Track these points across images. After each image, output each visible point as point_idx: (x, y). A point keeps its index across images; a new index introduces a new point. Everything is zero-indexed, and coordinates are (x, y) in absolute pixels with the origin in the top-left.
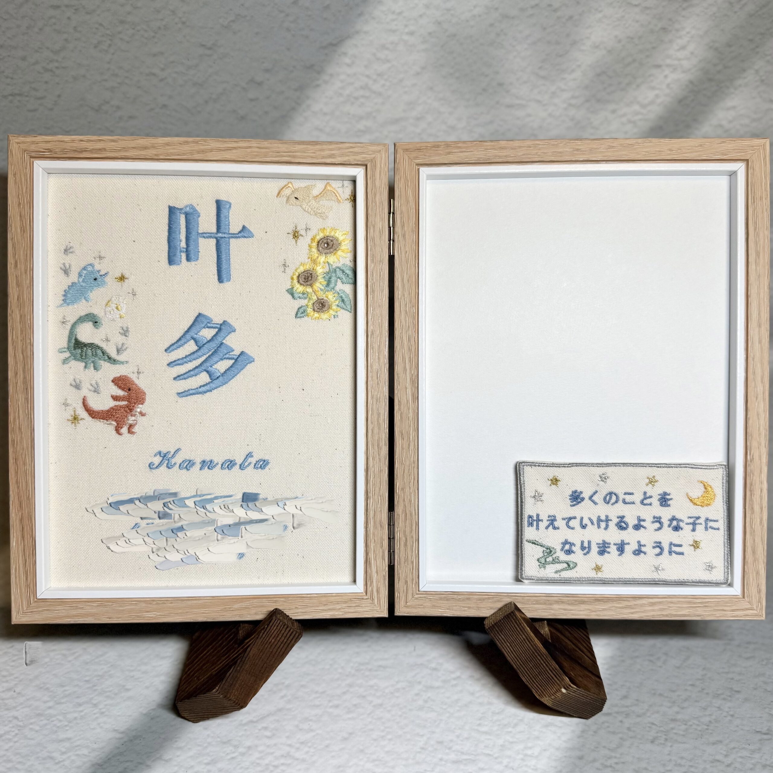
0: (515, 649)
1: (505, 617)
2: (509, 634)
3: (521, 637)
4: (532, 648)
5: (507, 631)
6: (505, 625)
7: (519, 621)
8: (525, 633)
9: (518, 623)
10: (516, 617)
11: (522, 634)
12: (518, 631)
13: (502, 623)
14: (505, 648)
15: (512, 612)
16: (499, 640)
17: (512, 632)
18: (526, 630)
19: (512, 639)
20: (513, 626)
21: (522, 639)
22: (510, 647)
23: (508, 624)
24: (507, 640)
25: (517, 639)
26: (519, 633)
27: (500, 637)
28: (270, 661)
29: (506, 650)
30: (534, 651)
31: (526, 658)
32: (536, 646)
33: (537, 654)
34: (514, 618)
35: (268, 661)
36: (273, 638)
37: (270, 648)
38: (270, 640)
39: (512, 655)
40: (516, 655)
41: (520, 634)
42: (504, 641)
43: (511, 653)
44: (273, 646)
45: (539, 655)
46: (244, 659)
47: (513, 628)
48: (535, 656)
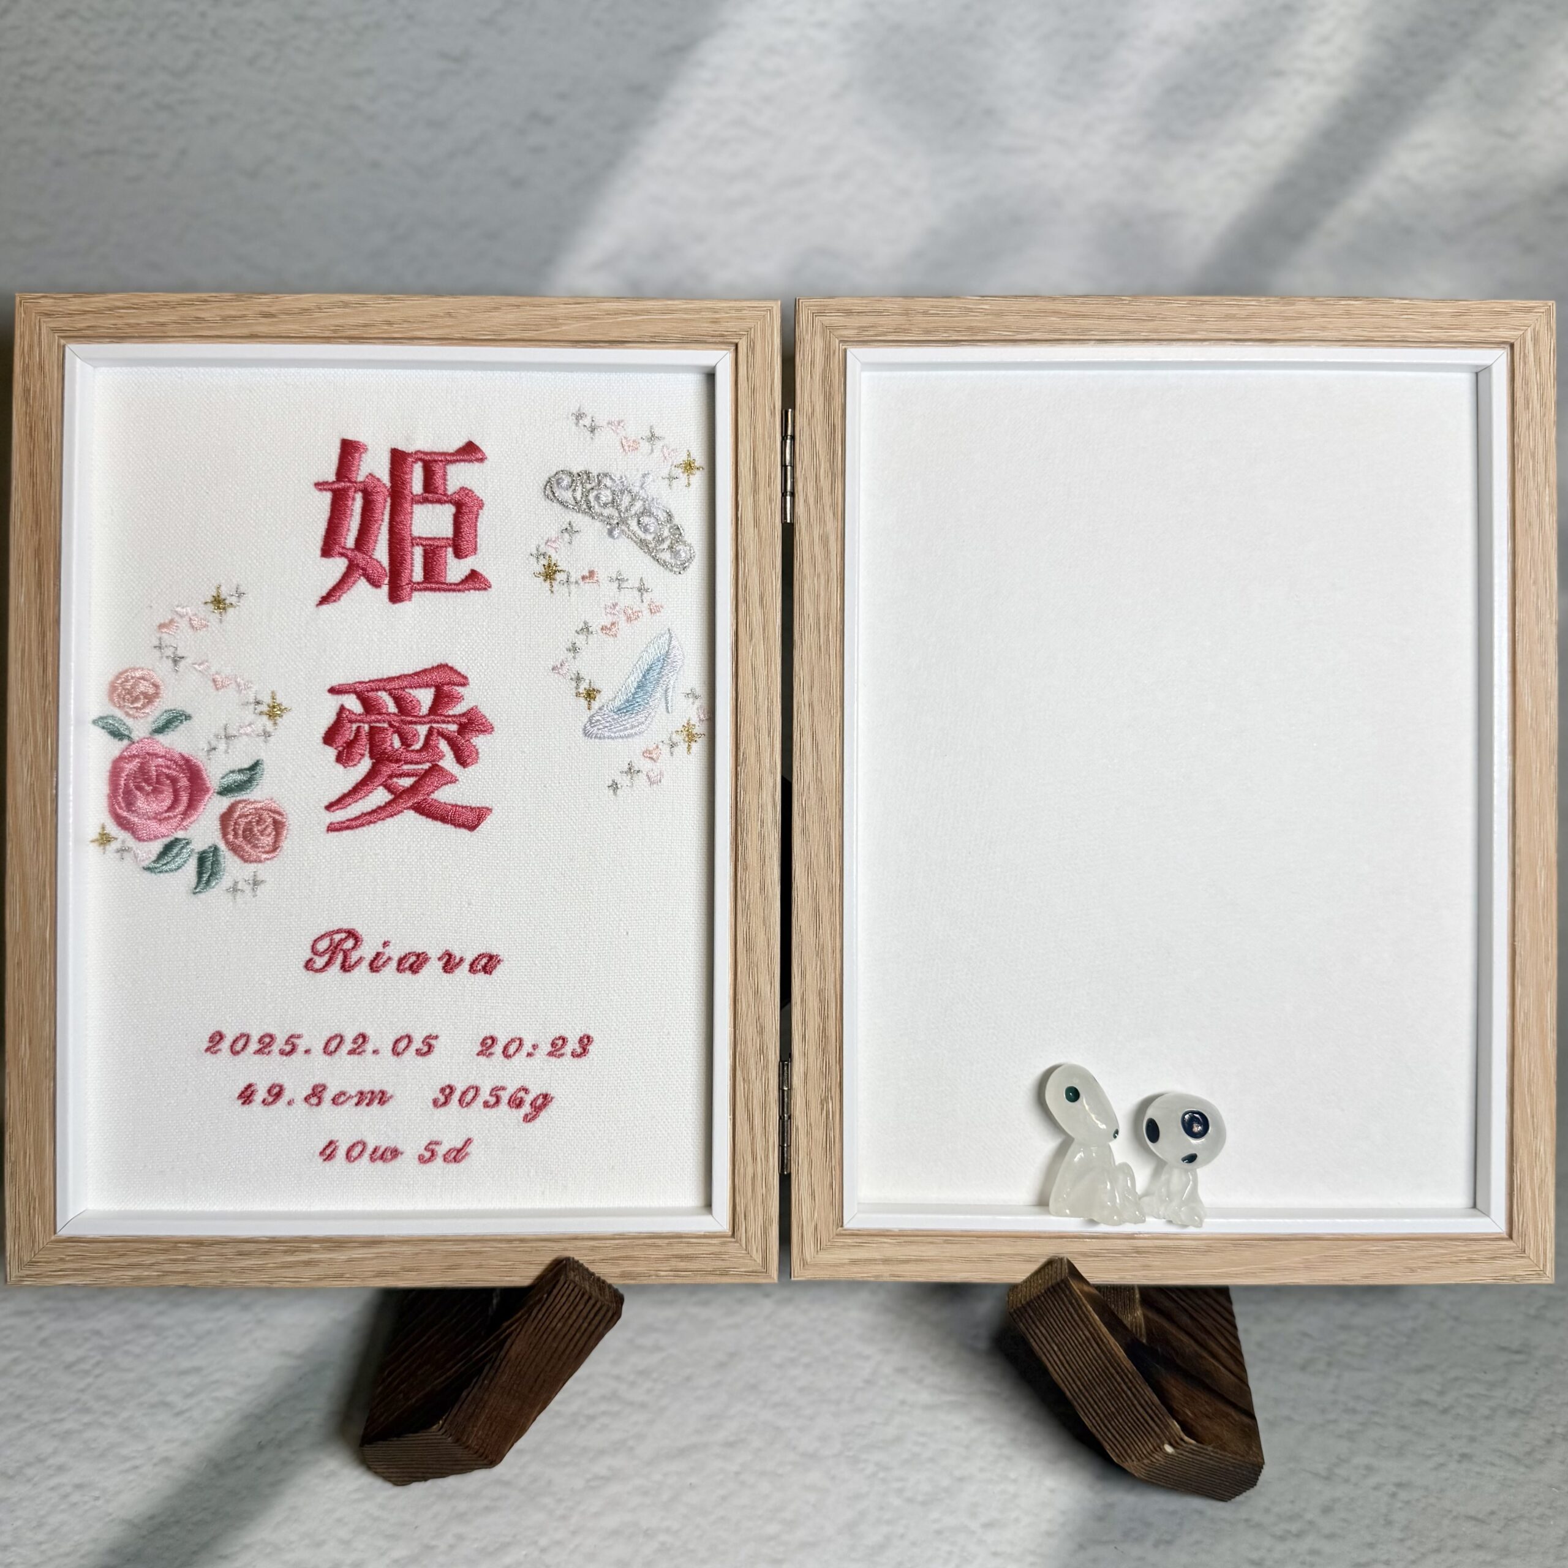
0: (1068, 1358)
1: (1049, 1289)
2: (1056, 1327)
3: (1081, 1333)
4: (1103, 1357)
5: (1052, 1320)
6: (1047, 1306)
7: (1076, 1301)
8: (1089, 1326)
9: (1075, 1304)
10: (1071, 1292)
11: (1084, 1328)
12: (1075, 1321)
13: (1042, 1302)
14: (1048, 1355)
15: (1065, 1282)
16: (1036, 1338)
17: (1062, 1322)
18: (1091, 1319)
19: (1063, 1336)
20: (1064, 1309)
21: (1084, 1338)
22: (1059, 1353)
23: (1054, 1304)
24: (1052, 1339)
25: (1074, 1338)
26: (1077, 1324)
27: (1037, 1331)
28: (553, 1367)
29: (1051, 1359)
31: (1091, 1378)
32: (1112, 1355)
33: (1113, 1371)
34: (1068, 1292)
35: (548, 1368)
36: (560, 1320)
37: (553, 1342)
38: (554, 1324)
39: (1063, 1370)
40: (1070, 1371)
41: (1079, 1327)
42: (1046, 1339)
43: (1060, 1366)
44: (560, 1336)
45: (1118, 1372)
46: (497, 1363)
47: (1065, 1314)
48: (1109, 1375)
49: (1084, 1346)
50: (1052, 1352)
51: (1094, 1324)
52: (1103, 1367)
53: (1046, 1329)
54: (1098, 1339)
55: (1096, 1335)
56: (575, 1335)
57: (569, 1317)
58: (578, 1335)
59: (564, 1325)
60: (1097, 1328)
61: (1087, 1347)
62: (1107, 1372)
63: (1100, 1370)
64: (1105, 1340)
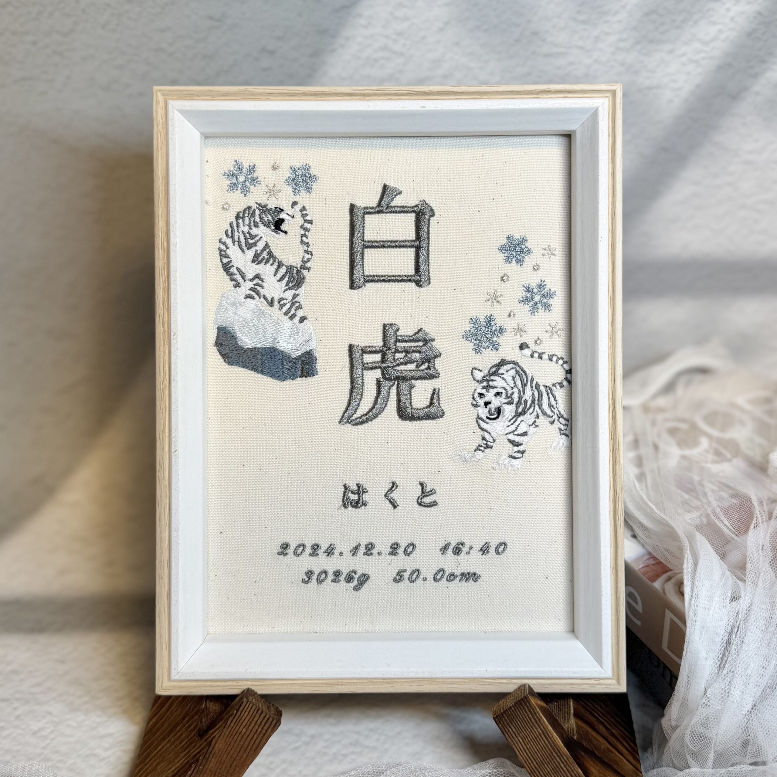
0: (528, 746)
1: (517, 703)
2: (521, 726)
3: (536, 730)
4: (550, 747)
5: (519, 722)
6: (516, 713)
7: (533, 710)
8: (541, 726)
9: (532, 712)
10: (530, 704)
11: (537, 727)
12: (532, 723)
13: (513, 711)
14: (516, 745)
15: (525, 697)
16: (509, 733)
17: (525, 724)
18: (542, 722)
19: (525, 732)
20: (526, 715)
21: (538, 734)
22: (523, 744)
23: (520, 712)
24: (519, 734)
25: (532, 734)
26: (533, 725)
27: (510, 729)
28: (241, 757)
29: (518, 747)
30: (552, 751)
31: (542, 759)
32: (554, 744)
33: (555, 755)
34: (528, 704)
35: (238, 758)
36: (244, 727)
37: (240, 741)
38: (241, 729)
39: (525, 754)
40: (530, 755)
41: (535, 726)
42: (515, 735)
43: (524, 752)
44: (245, 737)
45: (558, 756)
46: (207, 755)
47: (526, 718)
48: (553, 758)
49: (538, 739)
50: (518, 742)
51: (544, 725)
52: (549, 752)
53: (515, 728)
54: (546, 734)
55: (545, 732)
56: (254, 736)
57: (250, 725)
58: (256, 736)
59: (247, 730)
60: (545, 727)
61: (540, 740)
62: (552, 756)
63: (547, 754)
64: (550, 735)
